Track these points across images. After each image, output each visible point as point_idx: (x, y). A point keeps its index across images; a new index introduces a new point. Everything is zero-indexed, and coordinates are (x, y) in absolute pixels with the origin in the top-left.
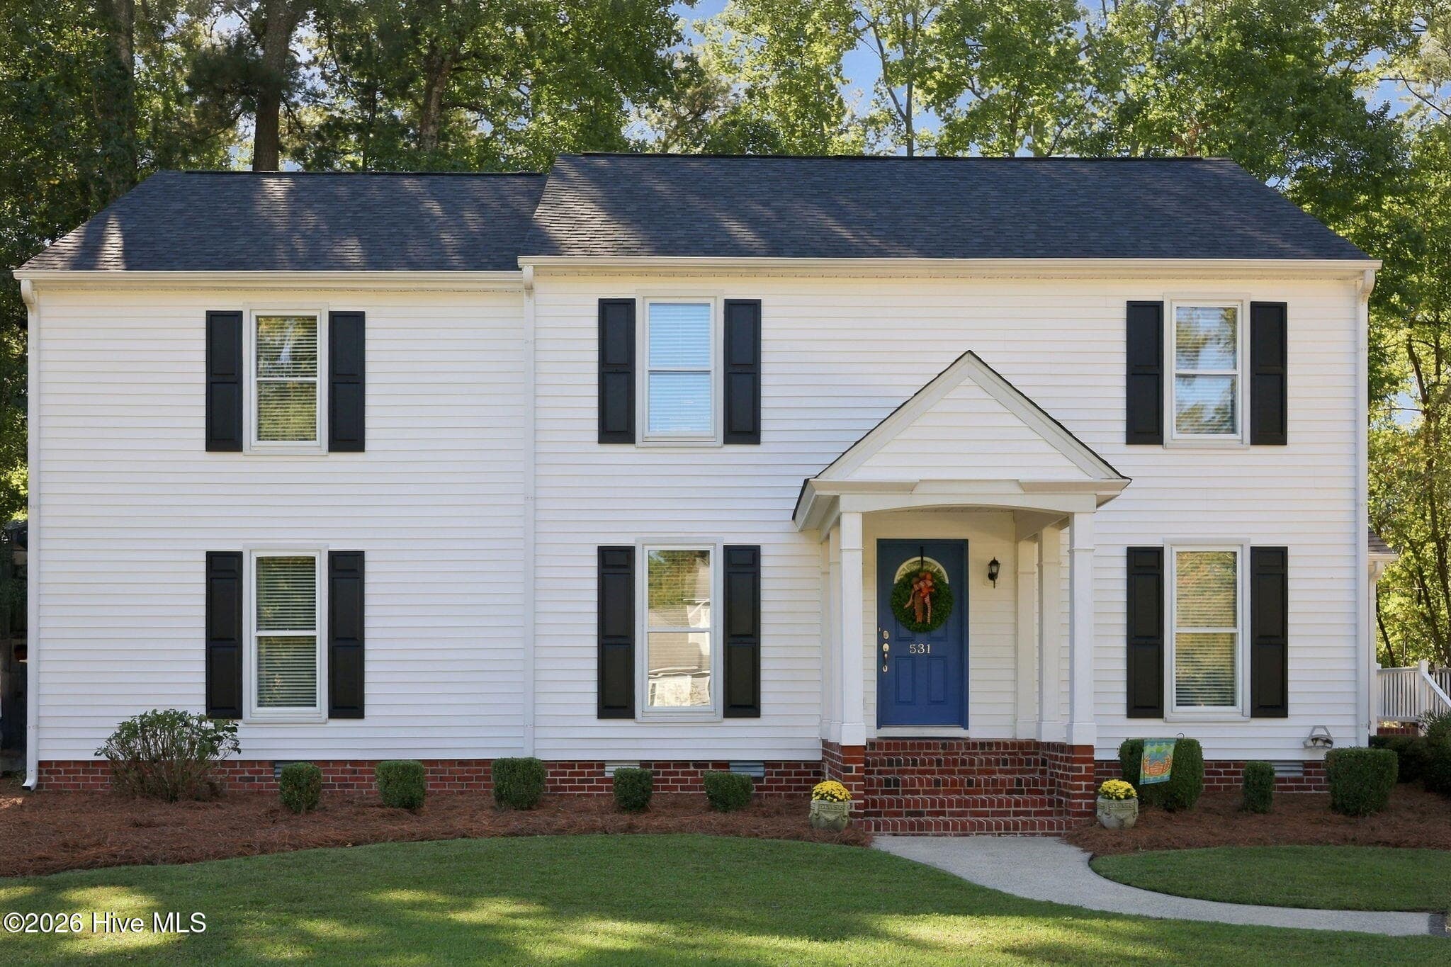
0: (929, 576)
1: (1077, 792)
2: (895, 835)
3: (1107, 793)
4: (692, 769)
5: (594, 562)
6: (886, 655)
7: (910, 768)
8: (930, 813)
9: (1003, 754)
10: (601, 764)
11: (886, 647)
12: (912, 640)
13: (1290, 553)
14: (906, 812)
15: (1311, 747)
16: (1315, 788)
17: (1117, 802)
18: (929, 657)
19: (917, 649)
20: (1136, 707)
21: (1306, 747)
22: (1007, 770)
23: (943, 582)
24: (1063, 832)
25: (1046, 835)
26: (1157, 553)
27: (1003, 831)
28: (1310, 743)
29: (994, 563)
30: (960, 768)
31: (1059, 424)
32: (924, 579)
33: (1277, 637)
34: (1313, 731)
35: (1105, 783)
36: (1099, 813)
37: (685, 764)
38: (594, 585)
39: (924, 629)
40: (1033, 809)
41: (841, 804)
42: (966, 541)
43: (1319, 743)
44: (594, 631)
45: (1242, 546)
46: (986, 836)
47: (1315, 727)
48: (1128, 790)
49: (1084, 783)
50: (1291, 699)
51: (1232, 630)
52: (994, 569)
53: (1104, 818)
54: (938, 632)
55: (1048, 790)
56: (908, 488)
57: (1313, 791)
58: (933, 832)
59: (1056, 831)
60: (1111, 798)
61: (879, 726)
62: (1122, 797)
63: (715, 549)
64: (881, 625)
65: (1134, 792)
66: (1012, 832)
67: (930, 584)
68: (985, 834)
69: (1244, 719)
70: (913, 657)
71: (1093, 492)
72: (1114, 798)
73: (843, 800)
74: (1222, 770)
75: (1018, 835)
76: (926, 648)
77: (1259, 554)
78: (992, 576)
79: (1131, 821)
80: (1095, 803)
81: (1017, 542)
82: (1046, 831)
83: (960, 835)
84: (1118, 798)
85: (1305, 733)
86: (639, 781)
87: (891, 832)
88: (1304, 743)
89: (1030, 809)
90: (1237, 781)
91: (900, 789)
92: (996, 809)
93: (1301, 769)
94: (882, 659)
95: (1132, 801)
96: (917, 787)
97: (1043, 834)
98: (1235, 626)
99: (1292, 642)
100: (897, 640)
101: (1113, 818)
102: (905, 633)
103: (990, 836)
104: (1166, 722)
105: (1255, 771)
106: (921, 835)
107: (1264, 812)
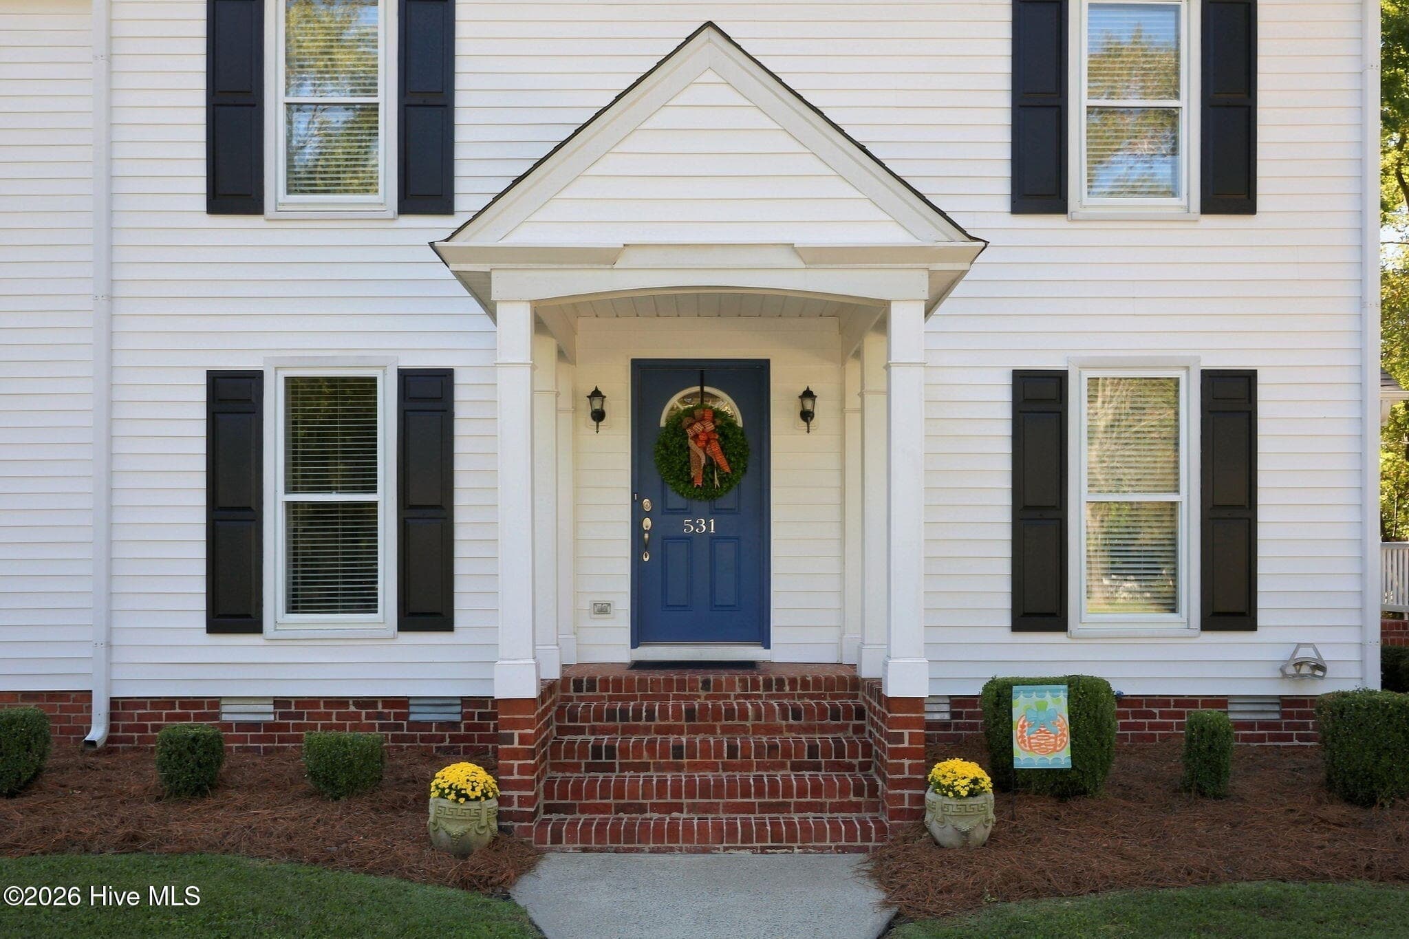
0: (709, 415)
1: (898, 776)
2: (585, 850)
3: (939, 785)
4: (352, 709)
5: (201, 395)
6: (646, 536)
7: (643, 723)
8: (656, 808)
9: (800, 697)
10: (215, 702)
11: (647, 523)
12: (686, 512)
13: (1261, 379)
14: (617, 805)
15: (1294, 676)
16: (1300, 738)
17: (954, 802)
18: (713, 538)
19: (696, 526)
20: (1026, 615)
21: (1285, 676)
22: (800, 726)
23: (732, 425)
24: (871, 844)
25: (844, 850)
26: (1059, 379)
27: (770, 844)
28: (1291, 670)
29: (808, 394)
30: (724, 722)
31: (863, 149)
32: (702, 419)
33: (1241, 507)
34: (1295, 652)
35: (938, 765)
36: (928, 817)
37: (341, 702)
38: (201, 430)
39: (708, 494)
40: (828, 801)
41: (475, 805)
42: (766, 363)
43: (1305, 670)
44: (201, 499)
45: (1187, 368)
46: (742, 852)
47: (1299, 645)
48: (975, 781)
49: (907, 762)
50: (1262, 602)
51: (1171, 497)
52: (808, 405)
53: (935, 828)
54: (727, 501)
55: (860, 763)
56: (606, 257)
57: (1296, 743)
58: (652, 845)
59: (859, 843)
60: (946, 795)
61: (635, 644)
62: (964, 793)
63: (385, 374)
64: (638, 490)
65: (987, 782)
66: (784, 844)
67: (710, 427)
68: (739, 849)
69: (1190, 632)
70: (689, 538)
71: (925, 265)
72: (950, 794)
73: (477, 799)
74: (1156, 710)
75: (796, 850)
76: (708, 525)
77: (1214, 381)
78: (807, 416)
79: (982, 834)
80: (923, 796)
81: (843, 364)
82: (843, 843)
83: (696, 851)
84: (957, 795)
85: (1283, 655)
86: (192, 750)
87: (578, 845)
88: (1282, 670)
89: (823, 800)
90: (1180, 726)
91: (617, 762)
92: (767, 800)
93: (1277, 708)
94: (639, 543)
95: (979, 800)
96: (645, 758)
97: (837, 848)
98: (1177, 491)
99: (1263, 515)
100: (663, 511)
101: (949, 829)
102: (675, 501)
103: (748, 852)
104: (1071, 637)
105: (1203, 730)
106: (630, 850)
107: (1217, 797)
